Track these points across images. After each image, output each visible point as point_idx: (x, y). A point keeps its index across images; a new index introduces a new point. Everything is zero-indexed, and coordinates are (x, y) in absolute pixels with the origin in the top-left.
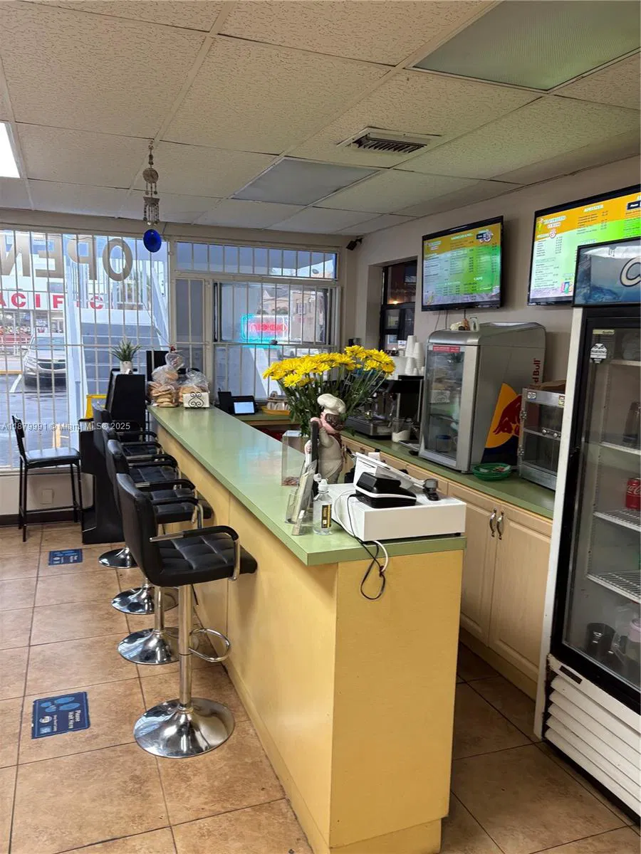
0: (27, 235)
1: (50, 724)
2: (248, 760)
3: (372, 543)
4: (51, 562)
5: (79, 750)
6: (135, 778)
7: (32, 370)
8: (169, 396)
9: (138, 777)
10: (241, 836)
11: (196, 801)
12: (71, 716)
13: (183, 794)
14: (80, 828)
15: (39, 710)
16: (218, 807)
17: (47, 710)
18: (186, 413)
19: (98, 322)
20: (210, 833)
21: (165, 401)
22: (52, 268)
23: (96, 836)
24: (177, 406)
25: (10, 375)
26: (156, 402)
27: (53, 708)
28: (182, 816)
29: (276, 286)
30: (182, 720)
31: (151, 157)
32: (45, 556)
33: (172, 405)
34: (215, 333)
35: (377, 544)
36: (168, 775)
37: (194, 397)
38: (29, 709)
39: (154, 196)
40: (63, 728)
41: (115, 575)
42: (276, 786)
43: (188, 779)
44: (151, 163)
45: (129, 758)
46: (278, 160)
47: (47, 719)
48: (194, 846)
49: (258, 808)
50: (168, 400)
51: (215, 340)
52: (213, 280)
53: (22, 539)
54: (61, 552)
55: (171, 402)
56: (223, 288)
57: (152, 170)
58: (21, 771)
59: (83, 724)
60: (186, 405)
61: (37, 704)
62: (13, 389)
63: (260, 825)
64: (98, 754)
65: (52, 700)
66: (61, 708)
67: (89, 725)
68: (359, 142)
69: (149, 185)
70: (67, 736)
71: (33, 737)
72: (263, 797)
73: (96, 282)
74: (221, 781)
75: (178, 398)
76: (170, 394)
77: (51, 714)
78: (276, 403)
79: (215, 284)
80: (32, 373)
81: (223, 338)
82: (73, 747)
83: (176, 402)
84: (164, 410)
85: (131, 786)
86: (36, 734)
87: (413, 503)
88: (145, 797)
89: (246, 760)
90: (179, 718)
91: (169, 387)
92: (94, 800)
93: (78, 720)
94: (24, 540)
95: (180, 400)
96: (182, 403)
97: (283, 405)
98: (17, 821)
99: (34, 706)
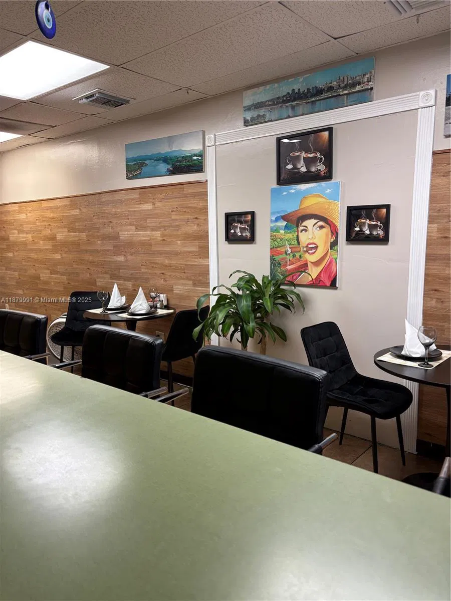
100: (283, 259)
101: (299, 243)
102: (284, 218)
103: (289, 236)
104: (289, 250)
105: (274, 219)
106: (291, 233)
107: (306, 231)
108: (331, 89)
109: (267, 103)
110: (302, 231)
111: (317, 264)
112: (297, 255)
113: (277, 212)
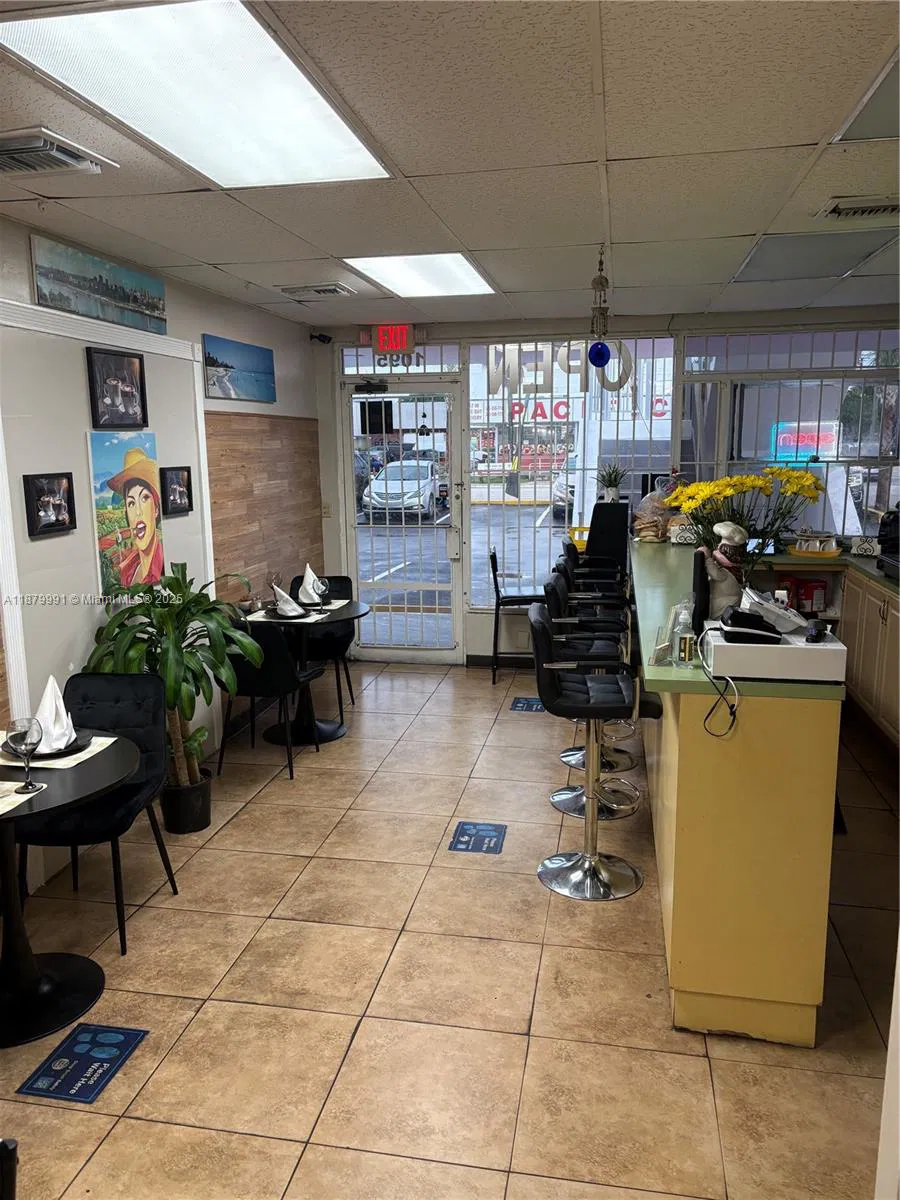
0: (515, 347)
1: (467, 843)
2: (642, 917)
3: (723, 678)
4: (514, 707)
5: (484, 868)
6: (525, 902)
7: (562, 499)
8: (654, 529)
9: (529, 902)
10: (604, 970)
11: (575, 934)
12: (486, 841)
13: (565, 925)
14: (466, 923)
15: (462, 829)
16: (592, 944)
17: (468, 832)
18: (673, 551)
19: (620, 438)
20: (576, 959)
21: (649, 535)
22: (540, 381)
23: (475, 932)
24: (665, 541)
25: (539, 505)
26: (638, 536)
27: (474, 831)
28: (556, 941)
29: (822, 382)
30: (587, 865)
31: (601, 263)
32: (509, 702)
33: (656, 540)
34: (732, 449)
35: (728, 681)
36: (556, 907)
37: (683, 530)
38: (453, 827)
39: (603, 305)
40: (477, 848)
41: (575, 729)
42: (659, 945)
43: (575, 915)
44: (601, 270)
45: (527, 886)
46: (755, 239)
47: (466, 838)
48: (558, 963)
49: (634, 956)
50: (652, 534)
51: (732, 458)
52: (732, 382)
53: (491, 682)
54: (526, 699)
55: (656, 536)
56: (746, 391)
57: (601, 277)
58: (432, 870)
59: (497, 849)
60: (673, 540)
61: (461, 825)
62: (538, 523)
63: (628, 968)
64: (500, 876)
65: (475, 825)
66: (481, 833)
67: (500, 852)
68: (836, 211)
69: (598, 293)
70: (478, 856)
71: (450, 849)
72: (641, 949)
73: (588, 394)
74: (606, 926)
75: (665, 531)
76: (656, 526)
77: (470, 836)
78: (807, 541)
79: (736, 386)
80: (561, 503)
81: (743, 455)
82: (480, 864)
83: (662, 537)
84: (648, 546)
85: (520, 906)
86: (453, 847)
87: (777, 641)
88: (529, 918)
89: (639, 917)
90: (583, 864)
91: (656, 518)
92: (484, 908)
93: (492, 845)
94: (494, 683)
95: (668, 534)
96: (670, 538)
97: (818, 544)
98: (417, 904)
99: (458, 827)
100: (115, 553)
101: (129, 525)
102: (111, 484)
103: (119, 514)
104: (120, 536)
105: (98, 486)
106: (119, 508)
107: (133, 503)
108: (135, 300)
109: (71, 279)
110: (130, 503)
111: (146, 552)
112: (129, 542)
113: (102, 475)
